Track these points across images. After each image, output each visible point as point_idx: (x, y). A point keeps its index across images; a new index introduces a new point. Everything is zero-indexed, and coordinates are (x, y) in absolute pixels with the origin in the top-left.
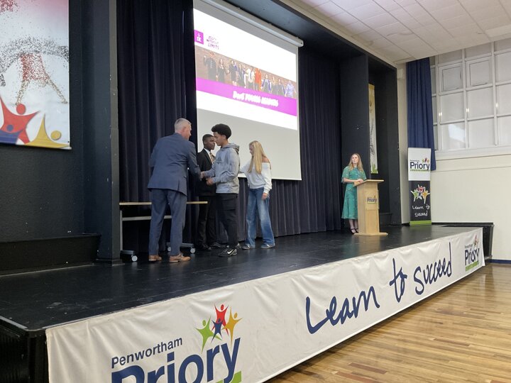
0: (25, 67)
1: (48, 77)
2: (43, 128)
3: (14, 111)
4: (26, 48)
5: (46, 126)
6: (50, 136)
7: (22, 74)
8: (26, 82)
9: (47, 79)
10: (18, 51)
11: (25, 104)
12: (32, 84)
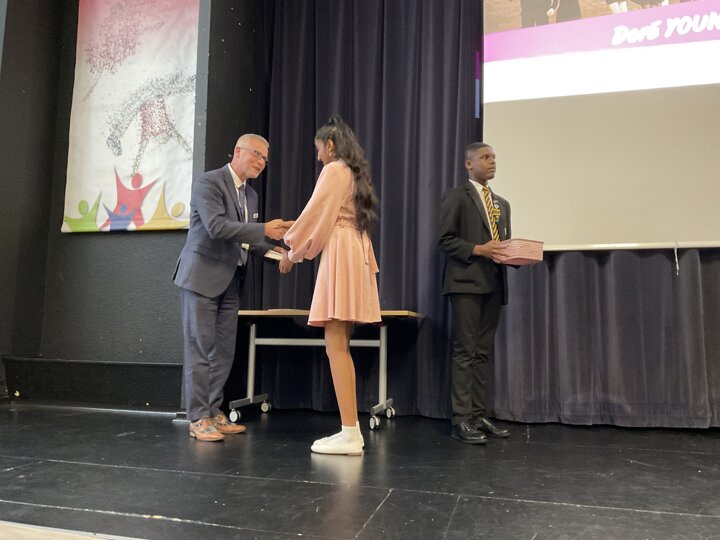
0: (145, 122)
1: (172, 127)
2: (163, 202)
3: (128, 185)
4: (146, 96)
5: (167, 197)
6: (169, 212)
7: (140, 133)
8: (145, 142)
9: (170, 131)
10: (138, 104)
11: (141, 174)
12: (151, 145)
